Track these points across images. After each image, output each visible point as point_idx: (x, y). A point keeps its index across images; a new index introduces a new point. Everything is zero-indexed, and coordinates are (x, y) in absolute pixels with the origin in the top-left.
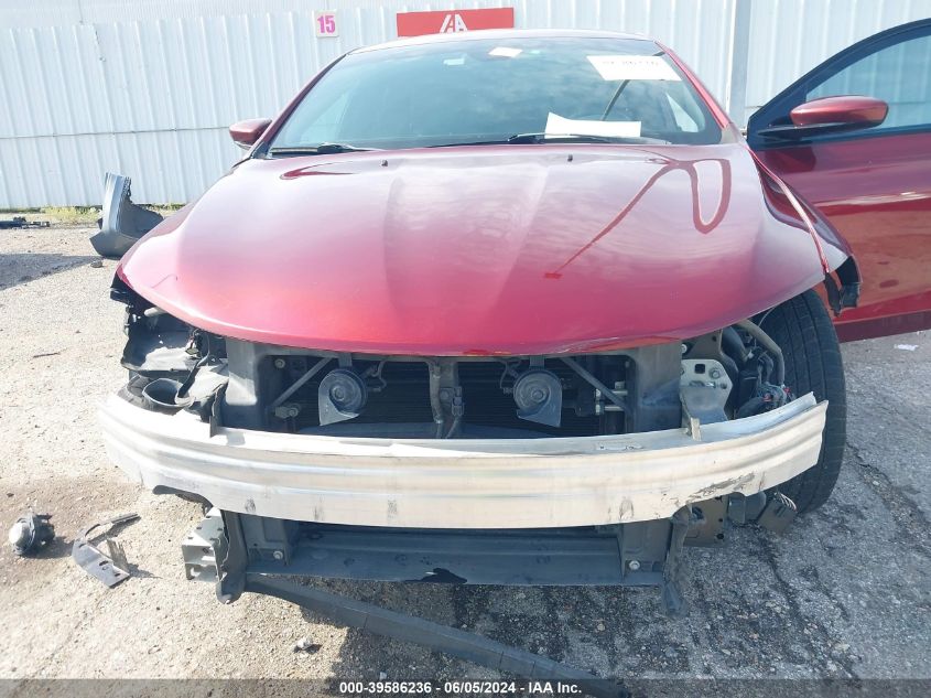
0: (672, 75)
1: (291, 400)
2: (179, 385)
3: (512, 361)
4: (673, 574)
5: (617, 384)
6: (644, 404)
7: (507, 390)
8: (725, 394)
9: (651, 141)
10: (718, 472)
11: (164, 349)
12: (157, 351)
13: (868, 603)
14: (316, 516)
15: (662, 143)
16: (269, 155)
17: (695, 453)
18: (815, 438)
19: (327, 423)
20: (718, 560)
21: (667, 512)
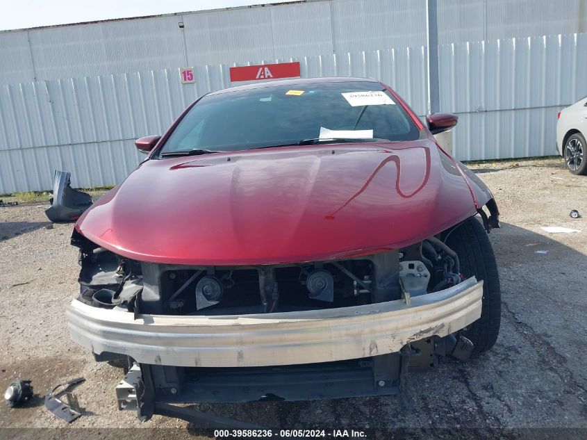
0: (390, 102)
1: (179, 297)
2: (114, 293)
3: (305, 266)
4: (404, 386)
5: (365, 277)
6: (379, 287)
7: (303, 283)
8: (427, 280)
9: (379, 140)
10: (423, 323)
11: (103, 273)
12: (99, 274)
13: (523, 402)
14: (196, 363)
15: (385, 141)
16: (160, 157)
17: (409, 313)
18: (478, 302)
19: (201, 308)
20: (435, 383)
21: (397, 349)
